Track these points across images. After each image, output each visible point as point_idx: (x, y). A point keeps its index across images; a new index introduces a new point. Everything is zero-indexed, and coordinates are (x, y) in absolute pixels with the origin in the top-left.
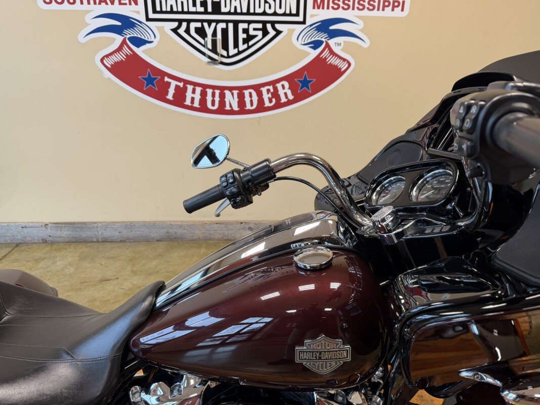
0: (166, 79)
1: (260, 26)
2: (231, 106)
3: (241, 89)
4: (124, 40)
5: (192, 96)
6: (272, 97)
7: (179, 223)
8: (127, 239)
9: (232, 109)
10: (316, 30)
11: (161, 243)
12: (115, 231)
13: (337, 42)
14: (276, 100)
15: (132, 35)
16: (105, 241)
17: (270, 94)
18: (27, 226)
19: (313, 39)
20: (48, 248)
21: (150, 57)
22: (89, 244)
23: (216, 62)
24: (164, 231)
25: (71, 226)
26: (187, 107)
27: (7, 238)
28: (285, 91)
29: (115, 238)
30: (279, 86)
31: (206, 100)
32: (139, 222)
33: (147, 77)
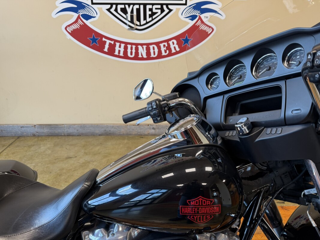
0: (104, 39)
1: (159, 6)
2: (142, 55)
3: (148, 45)
4: (79, 16)
5: (119, 49)
6: (167, 50)
7: (112, 125)
8: (82, 134)
9: (143, 57)
10: (193, 9)
11: (102, 137)
12: (74, 129)
13: (206, 16)
14: (169, 51)
15: (83, 13)
16: (69, 135)
17: (165, 47)
18: (24, 126)
19: (191, 14)
20: (36, 139)
21: (94, 26)
22: (60, 137)
23: (133, 29)
24: (103, 129)
25: (49, 126)
26: (116, 56)
27: (13, 133)
28: (174, 46)
29: (74, 134)
30: (171, 43)
31: (127, 52)
32: (88, 124)
33: (92, 38)
